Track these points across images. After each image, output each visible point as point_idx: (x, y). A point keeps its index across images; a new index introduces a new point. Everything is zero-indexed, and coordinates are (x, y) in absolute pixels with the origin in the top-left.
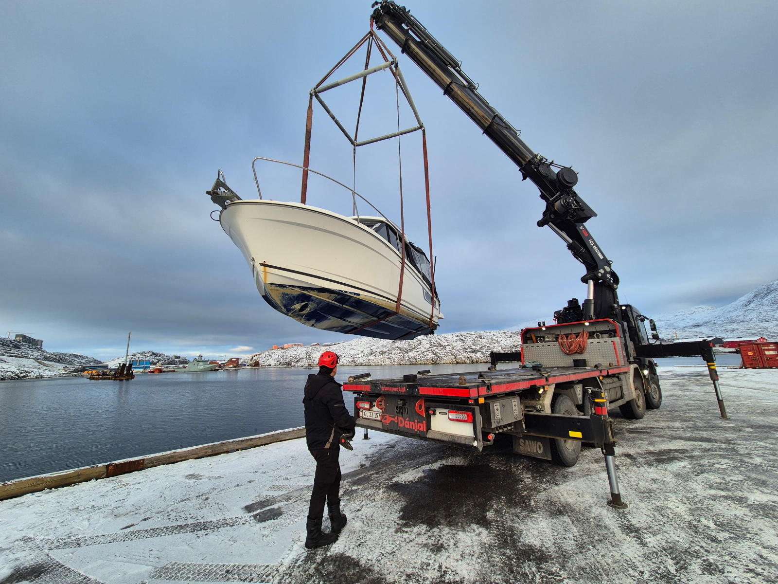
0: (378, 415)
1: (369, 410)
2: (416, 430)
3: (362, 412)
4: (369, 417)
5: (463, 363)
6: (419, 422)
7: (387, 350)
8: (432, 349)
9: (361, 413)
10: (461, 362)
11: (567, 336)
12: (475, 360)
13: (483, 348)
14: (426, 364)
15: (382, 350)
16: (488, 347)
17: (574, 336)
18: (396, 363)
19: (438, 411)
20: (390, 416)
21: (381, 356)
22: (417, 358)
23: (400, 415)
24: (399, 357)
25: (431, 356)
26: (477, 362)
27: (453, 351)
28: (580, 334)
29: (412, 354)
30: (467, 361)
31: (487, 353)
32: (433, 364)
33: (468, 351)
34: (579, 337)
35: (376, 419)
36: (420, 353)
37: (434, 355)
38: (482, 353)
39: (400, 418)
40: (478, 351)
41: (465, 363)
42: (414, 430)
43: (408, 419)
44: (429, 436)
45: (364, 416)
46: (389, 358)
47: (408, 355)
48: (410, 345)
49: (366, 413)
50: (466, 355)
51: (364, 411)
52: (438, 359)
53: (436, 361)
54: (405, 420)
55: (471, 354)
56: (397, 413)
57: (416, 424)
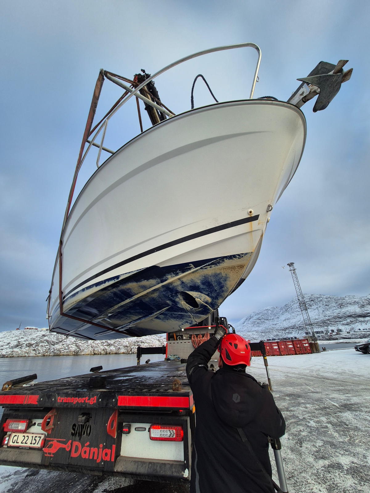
0: (38, 439)
1: (24, 432)
2: (99, 461)
3: (10, 436)
4: (20, 444)
5: (99, 354)
6: (105, 447)
7: (35, 342)
8: (77, 342)
9: (7, 439)
10: (98, 353)
11: (197, 335)
12: (108, 351)
13: (116, 343)
14: (69, 355)
15: (30, 342)
16: (119, 342)
17: (201, 336)
18: (40, 355)
19: (135, 425)
20: (59, 441)
21: (27, 348)
22: (62, 350)
23: (77, 438)
24: (45, 348)
25: (74, 349)
26: (109, 353)
27: (93, 344)
28: (205, 335)
29: (57, 347)
30: (103, 352)
31: (118, 346)
32: (74, 355)
33: (104, 344)
34: (204, 337)
35: (32, 445)
36: (65, 345)
37: (77, 348)
38: (115, 346)
39: (77, 443)
40: (112, 345)
41: (101, 354)
42: (96, 460)
43: (88, 443)
44: (119, 468)
45: (11, 444)
46: (34, 350)
47: (54, 347)
48: (58, 339)
49: (15, 438)
50: (102, 347)
51: (14, 434)
52: (80, 351)
53: (77, 352)
54: (83, 446)
55: (106, 347)
56: (73, 434)
57: (101, 450)
